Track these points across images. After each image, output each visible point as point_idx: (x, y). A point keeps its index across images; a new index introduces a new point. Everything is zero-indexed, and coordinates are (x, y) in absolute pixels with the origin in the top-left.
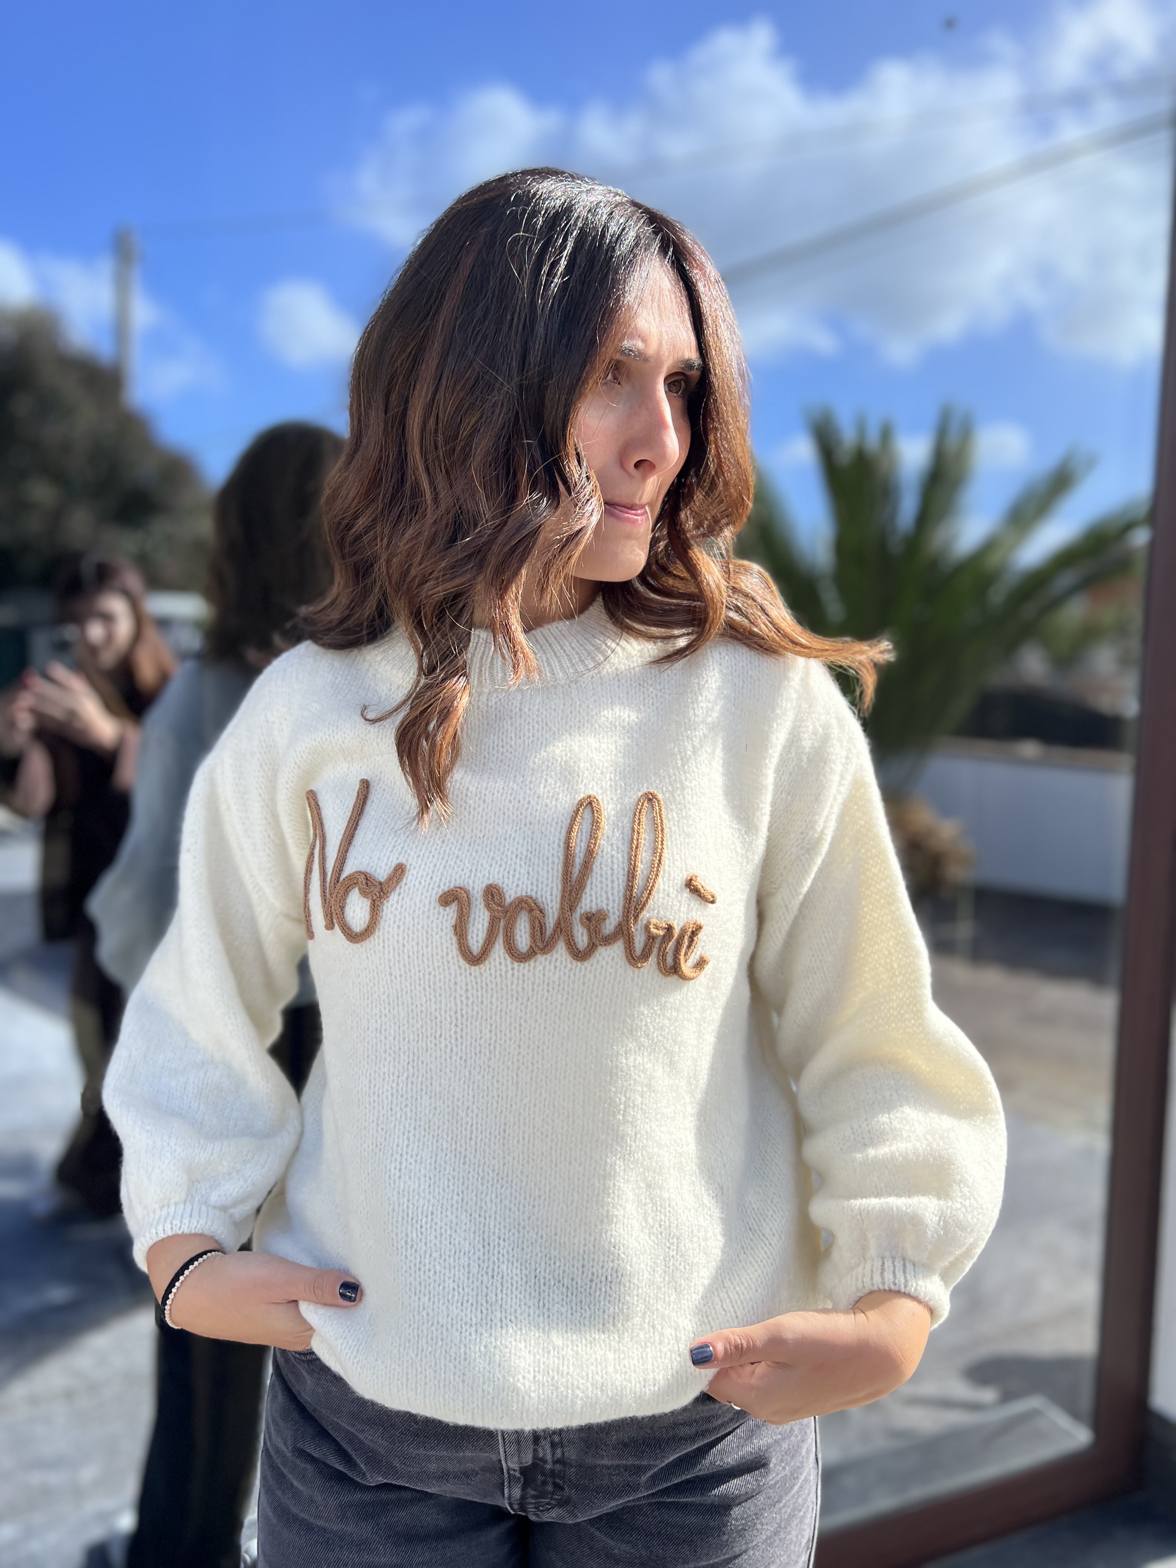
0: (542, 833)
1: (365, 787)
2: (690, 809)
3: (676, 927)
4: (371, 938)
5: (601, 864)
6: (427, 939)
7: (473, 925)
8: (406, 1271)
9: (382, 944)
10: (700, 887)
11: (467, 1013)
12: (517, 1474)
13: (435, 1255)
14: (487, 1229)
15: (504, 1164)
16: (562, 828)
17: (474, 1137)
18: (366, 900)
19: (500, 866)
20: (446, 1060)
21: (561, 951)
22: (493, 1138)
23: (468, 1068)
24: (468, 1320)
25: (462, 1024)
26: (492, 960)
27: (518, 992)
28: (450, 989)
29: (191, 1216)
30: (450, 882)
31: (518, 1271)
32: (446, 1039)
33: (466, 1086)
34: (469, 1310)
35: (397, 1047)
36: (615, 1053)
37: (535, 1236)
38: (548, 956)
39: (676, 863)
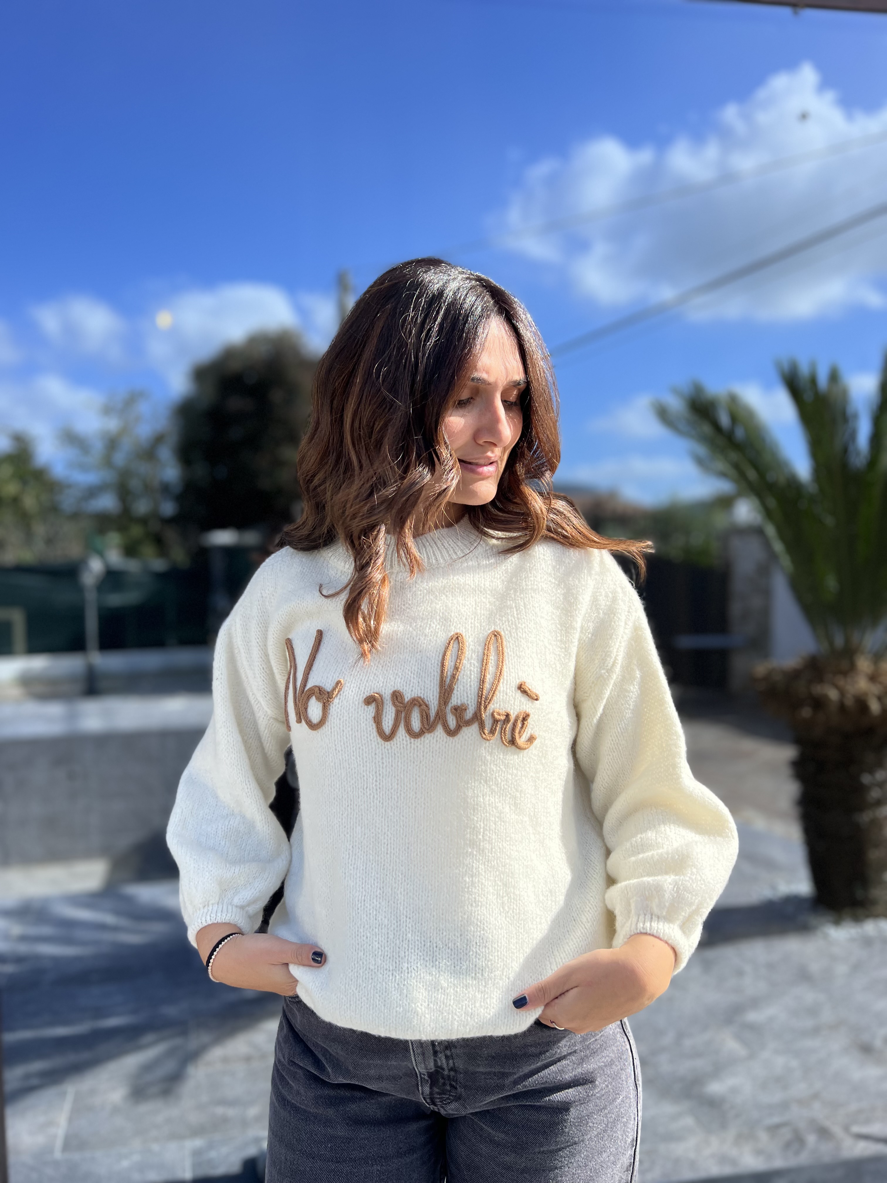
0: (427, 657)
1: (320, 634)
2: (521, 641)
3: (512, 714)
4: (324, 727)
5: (463, 675)
6: (358, 726)
7: (386, 716)
8: (350, 936)
9: (330, 730)
10: (527, 689)
11: (383, 773)
12: (426, 1077)
13: (366, 926)
14: (398, 911)
15: (409, 870)
16: (439, 653)
17: (389, 852)
18: (320, 703)
19: (401, 679)
20: (370, 803)
21: (439, 731)
22: (401, 852)
23: (384, 808)
24: (388, 967)
25: (380, 780)
26: (397, 738)
27: (414, 758)
28: (372, 757)
29: (222, 912)
30: (370, 690)
31: (419, 938)
32: (370, 790)
33: (383, 820)
34: (388, 961)
35: (341, 796)
36: (476, 795)
37: (429, 916)
38: (432, 734)
39: (511, 674)
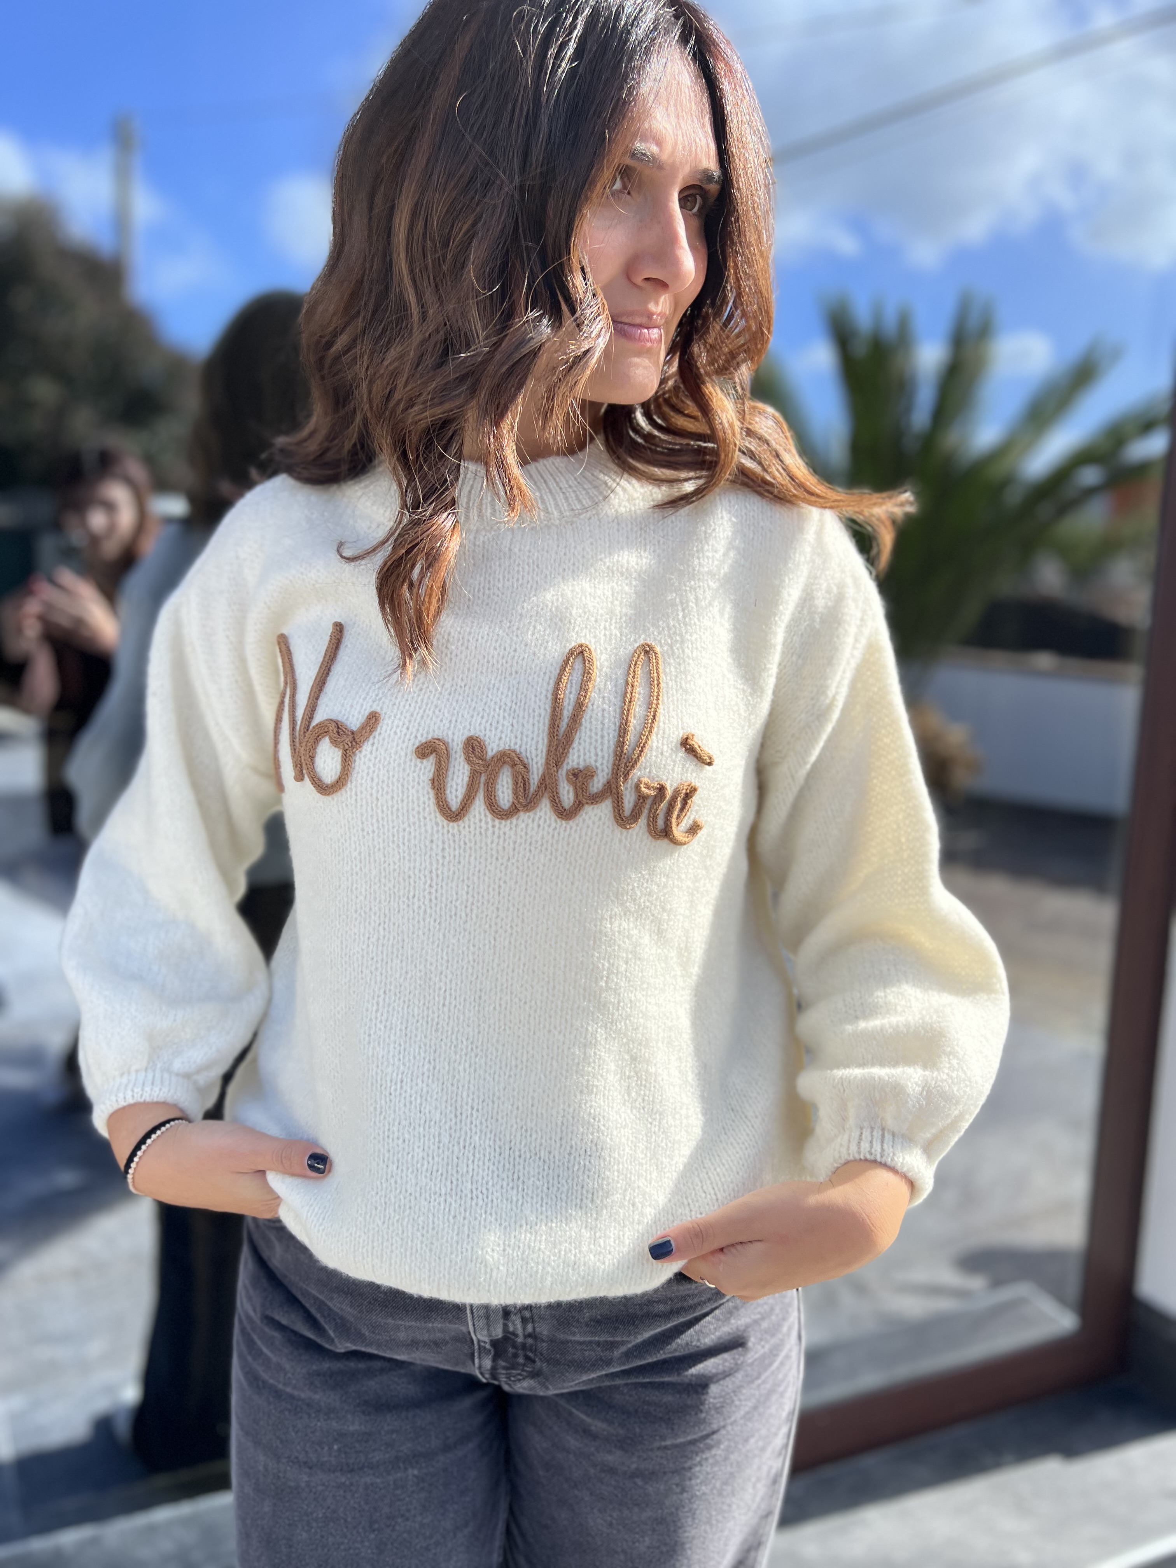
0: (529, 683)
1: (339, 630)
2: (689, 664)
3: (668, 787)
4: (343, 791)
5: (591, 717)
6: (403, 792)
7: (452, 779)
8: (375, 1138)
9: (354, 797)
10: (696, 746)
11: (442, 873)
12: (488, 1346)
13: (403, 1123)
14: (459, 1098)
15: (479, 1032)
16: (550, 678)
17: (447, 1003)
18: (337, 749)
19: (482, 717)
20: (419, 922)
21: (545, 809)
22: (468, 1004)
23: (442, 931)
24: (437, 1189)
25: (437, 885)
26: (471, 817)
27: (498, 852)
28: (426, 846)
29: (153, 1084)
30: (428, 733)
31: (492, 1143)
32: (419, 900)
33: (440, 950)
34: (438, 1180)
35: (368, 907)
36: (599, 917)
37: (510, 1107)
38: (531, 814)
39: (671, 719)
